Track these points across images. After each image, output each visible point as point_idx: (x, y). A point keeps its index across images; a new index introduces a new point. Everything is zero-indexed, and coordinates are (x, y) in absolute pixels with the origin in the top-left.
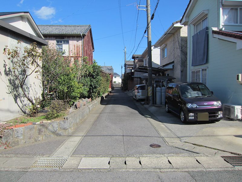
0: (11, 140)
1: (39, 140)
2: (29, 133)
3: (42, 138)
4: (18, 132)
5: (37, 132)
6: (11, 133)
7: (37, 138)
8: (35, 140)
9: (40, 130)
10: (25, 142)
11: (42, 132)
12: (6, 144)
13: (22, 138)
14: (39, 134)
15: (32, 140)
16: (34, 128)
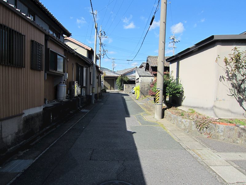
0: (213, 132)
1: (237, 143)
2: (228, 132)
3: (241, 142)
4: (219, 128)
5: (237, 134)
6: (214, 127)
7: (235, 140)
8: (233, 141)
9: (240, 133)
10: (224, 139)
11: (242, 136)
12: (209, 134)
13: (222, 134)
14: (239, 137)
15: (230, 140)
16: (234, 129)
